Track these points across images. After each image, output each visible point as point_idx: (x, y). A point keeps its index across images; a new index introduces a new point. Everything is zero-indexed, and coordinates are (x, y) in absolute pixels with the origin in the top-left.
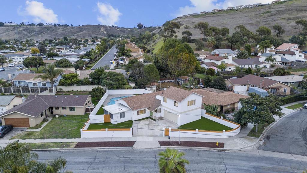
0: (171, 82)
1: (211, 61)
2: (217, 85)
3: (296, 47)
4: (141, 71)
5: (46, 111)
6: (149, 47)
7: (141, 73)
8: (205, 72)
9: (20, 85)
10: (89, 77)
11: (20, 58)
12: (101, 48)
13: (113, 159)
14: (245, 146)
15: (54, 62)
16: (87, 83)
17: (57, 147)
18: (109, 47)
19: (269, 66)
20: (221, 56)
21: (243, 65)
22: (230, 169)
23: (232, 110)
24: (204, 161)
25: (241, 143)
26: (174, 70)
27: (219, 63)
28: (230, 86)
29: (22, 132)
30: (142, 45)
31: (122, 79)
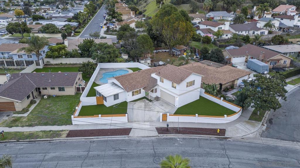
0: (165, 51)
1: (207, 27)
2: (214, 57)
3: (294, 9)
4: (134, 42)
5: (32, 93)
6: (140, 8)
7: (134, 44)
8: (201, 40)
9: (4, 56)
10: (78, 48)
11: (4, 22)
12: (90, 10)
13: (108, 152)
14: (247, 132)
15: (40, 26)
16: (76, 55)
17: (47, 137)
18: (98, 7)
19: (266, 32)
20: (216, 19)
21: (240, 31)
22: (233, 164)
23: (232, 88)
24: (205, 154)
25: (244, 129)
26: (170, 40)
27: (216, 29)
28: (227, 57)
29: (8, 117)
30: (133, 6)
31: (114, 51)
